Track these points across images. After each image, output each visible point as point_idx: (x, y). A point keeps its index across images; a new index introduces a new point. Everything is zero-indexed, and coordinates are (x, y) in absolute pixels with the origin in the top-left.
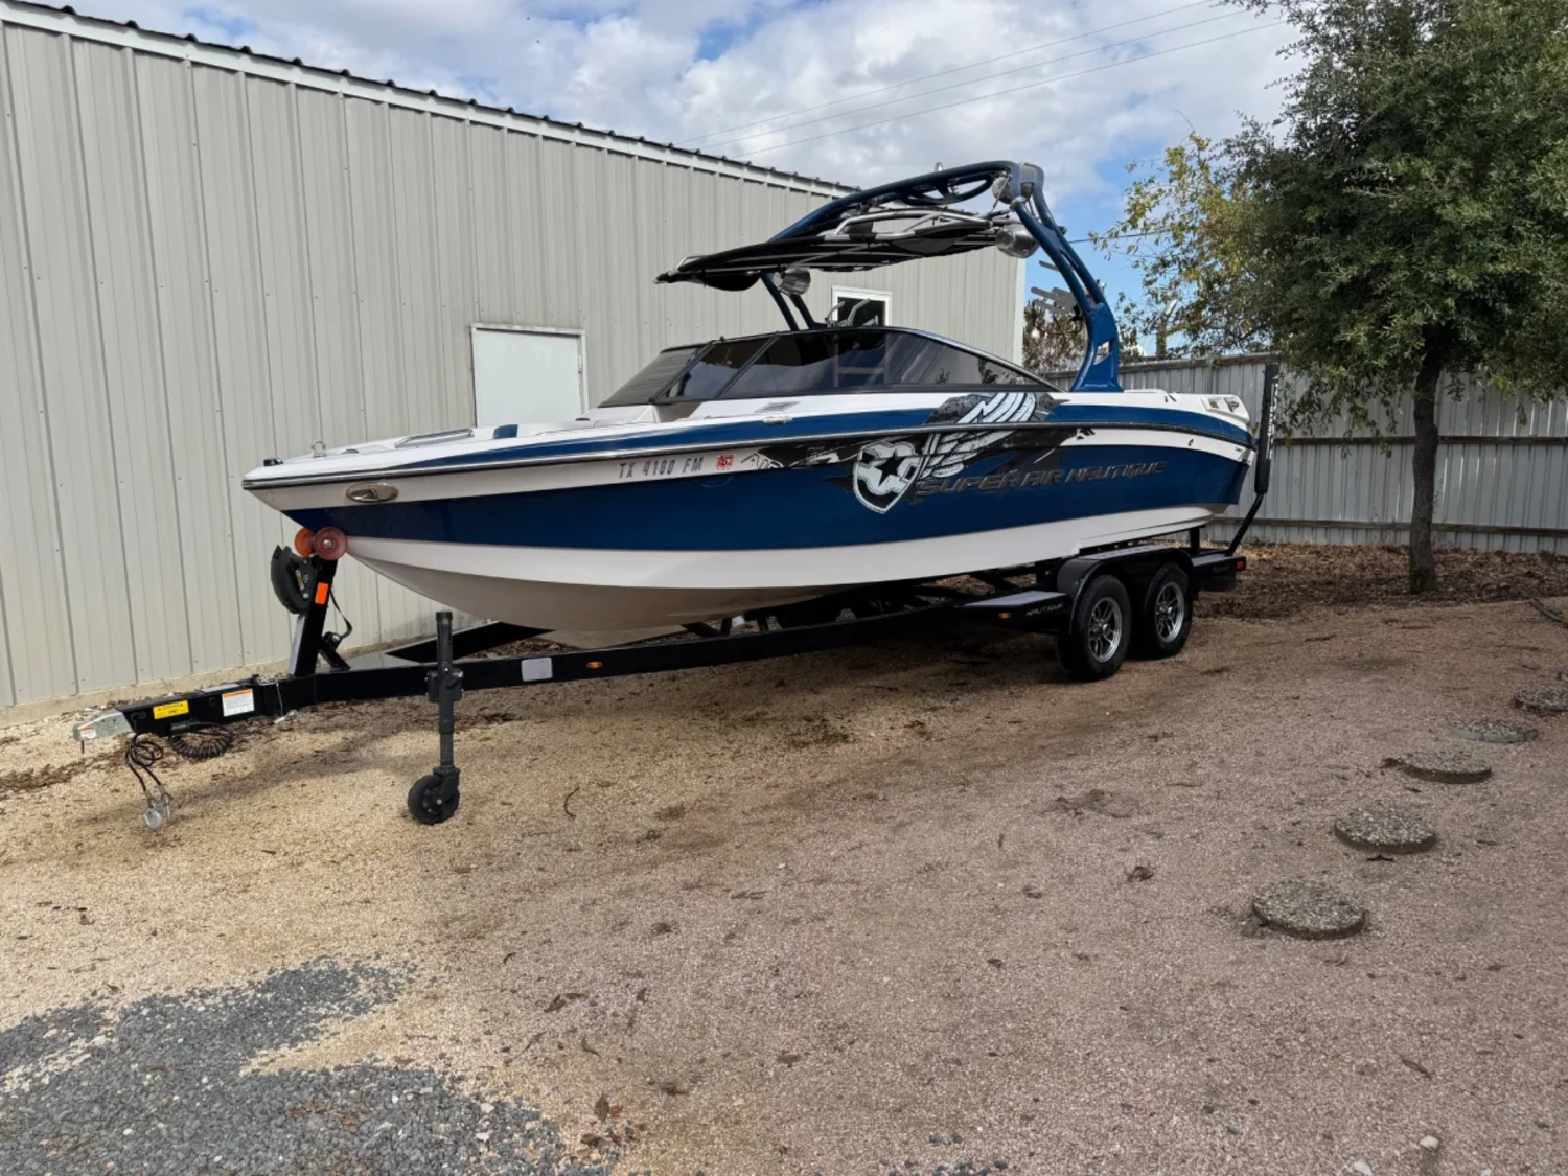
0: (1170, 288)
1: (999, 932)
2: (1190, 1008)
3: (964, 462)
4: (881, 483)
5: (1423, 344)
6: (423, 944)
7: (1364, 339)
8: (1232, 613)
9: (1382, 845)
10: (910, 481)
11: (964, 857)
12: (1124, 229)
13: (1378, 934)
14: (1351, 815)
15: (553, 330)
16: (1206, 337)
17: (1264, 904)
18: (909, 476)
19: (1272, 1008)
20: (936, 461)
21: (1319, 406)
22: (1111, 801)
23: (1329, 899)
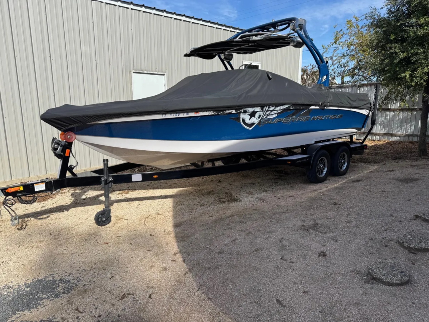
0: (346, 63)
1: (278, 276)
2: (345, 313)
3: (278, 113)
4: (250, 119)
5: (427, 78)
6: (85, 271)
7: (408, 76)
8: (362, 161)
9: (415, 249)
10: (259, 119)
11: (269, 246)
12: (333, 45)
13: (415, 285)
14: (404, 236)
15: (156, 73)
16: (356, 78)
17: (373, 271)
18: (259, 118)
19: (376, 316)
20: (268, 113)
21: (391, 99)
22: (320, 227)
23: (397, 270)
